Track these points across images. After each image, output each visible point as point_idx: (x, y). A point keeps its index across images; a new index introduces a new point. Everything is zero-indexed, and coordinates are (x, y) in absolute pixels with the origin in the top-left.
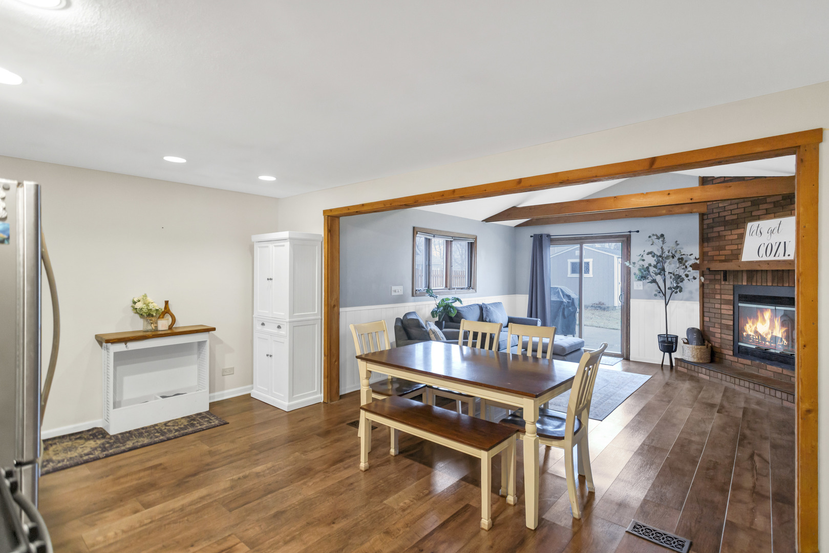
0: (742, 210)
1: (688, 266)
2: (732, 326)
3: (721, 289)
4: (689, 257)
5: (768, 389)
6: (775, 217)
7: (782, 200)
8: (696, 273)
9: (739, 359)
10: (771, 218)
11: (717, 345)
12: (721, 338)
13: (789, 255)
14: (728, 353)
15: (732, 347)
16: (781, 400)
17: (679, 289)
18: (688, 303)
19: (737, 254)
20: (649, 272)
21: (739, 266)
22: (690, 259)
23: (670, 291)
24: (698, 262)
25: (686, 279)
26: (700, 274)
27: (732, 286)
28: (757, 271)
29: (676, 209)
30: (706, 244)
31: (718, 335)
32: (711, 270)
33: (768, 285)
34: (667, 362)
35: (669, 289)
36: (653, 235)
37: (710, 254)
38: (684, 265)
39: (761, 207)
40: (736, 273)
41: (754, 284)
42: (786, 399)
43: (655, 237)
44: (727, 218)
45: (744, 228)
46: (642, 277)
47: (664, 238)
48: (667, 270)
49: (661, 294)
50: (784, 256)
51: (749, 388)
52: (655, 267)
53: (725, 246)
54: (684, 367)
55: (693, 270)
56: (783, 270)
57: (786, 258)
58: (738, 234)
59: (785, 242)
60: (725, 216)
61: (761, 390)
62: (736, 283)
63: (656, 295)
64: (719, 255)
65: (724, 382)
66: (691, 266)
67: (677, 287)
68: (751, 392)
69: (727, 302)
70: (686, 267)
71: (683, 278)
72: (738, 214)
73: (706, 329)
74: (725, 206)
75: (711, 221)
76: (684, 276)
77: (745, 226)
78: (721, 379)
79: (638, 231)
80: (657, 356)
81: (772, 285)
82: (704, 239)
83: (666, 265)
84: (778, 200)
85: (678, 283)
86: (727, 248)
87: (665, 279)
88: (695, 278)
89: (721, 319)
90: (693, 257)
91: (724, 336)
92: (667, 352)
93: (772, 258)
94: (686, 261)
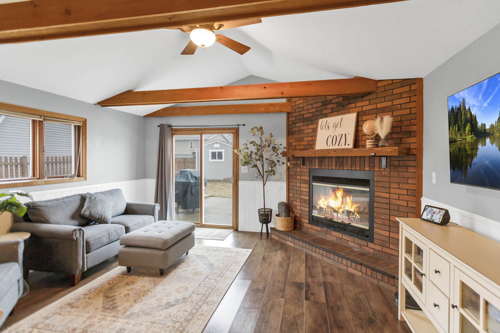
0: (315, 110)
1: (279, 154)
2: (308, 201)
3: (301, 172)
4: (280, 146)
5: (337, 256)
6: (338, 115)
7: (343, 101)
8: (284, 159)
9: (313, 226)
10: (335, 115)
11: (298, 215)
12: (300, 210)
13: (349, 145)
14: (305, 221)
15: (308, 217)
16: (346, 267)
17: (273, 172)
18: (279, 183)
19: (312, 144)
20: (251, 158)
21: (315, 154)
22: (281, 149)
23: (267, 174)
24: (285, 150)
25: (278, 164)
26: (287, 160)
27: (308, 169)
28: (325, 157)
29: (272, 109)
30: (291, 137)
31: (299, 208)
32: (294, 156)
33: (333, 168)
34: (264, 231)
35: (266, 172)
36: (255, 127)
37: (294, 144)
38: (276, 152)
39: (329, 106)
40: (311, 159)
41: (323, 168)
42: (350, 266)
43: (256, 129)
44: (305, 116)
45: (317, 124)
46: (245, 163)
47: (263, 131)
48: (265, 157)
49: (260, 177)
50: (345, 145)
51: (322, 255)
52: (256, 154)
53: (304, 137)
54: (276, 236)
55: (282, 156)
56: (343, 157)
57: (347, 147)
58: (312, 128)
59: (345, 134)
60: (303, 115)
61: (331, 257)
62: (311, 167)
63: (257, 177)
64: (300, 145)
65: (304, 249)
66: (281, 154)
67: (272, 171)
68: (324, 258)
69: (304, 182)
70: (278, 154)
71: (276, 163)
72: (312, 113)
73: (290, 203)
74: (303, 107)
75: (294, 118)
76: (276, 162)
77: (317, 122)
78: (302, 247)
79: (244, 125)
80: (257, 227)
81: (336, 169)
82: (290, 133)
83: (264, 153)
84: (340, 101)
85: (272, 168)
86: (305, 139)
87: (263, 164)
88: (283, 163)
89: (301, 195)
90: (282, 147)
91: (302, 208)
92: (264, 224)
93: (336, 147)
94: (278, 150)
